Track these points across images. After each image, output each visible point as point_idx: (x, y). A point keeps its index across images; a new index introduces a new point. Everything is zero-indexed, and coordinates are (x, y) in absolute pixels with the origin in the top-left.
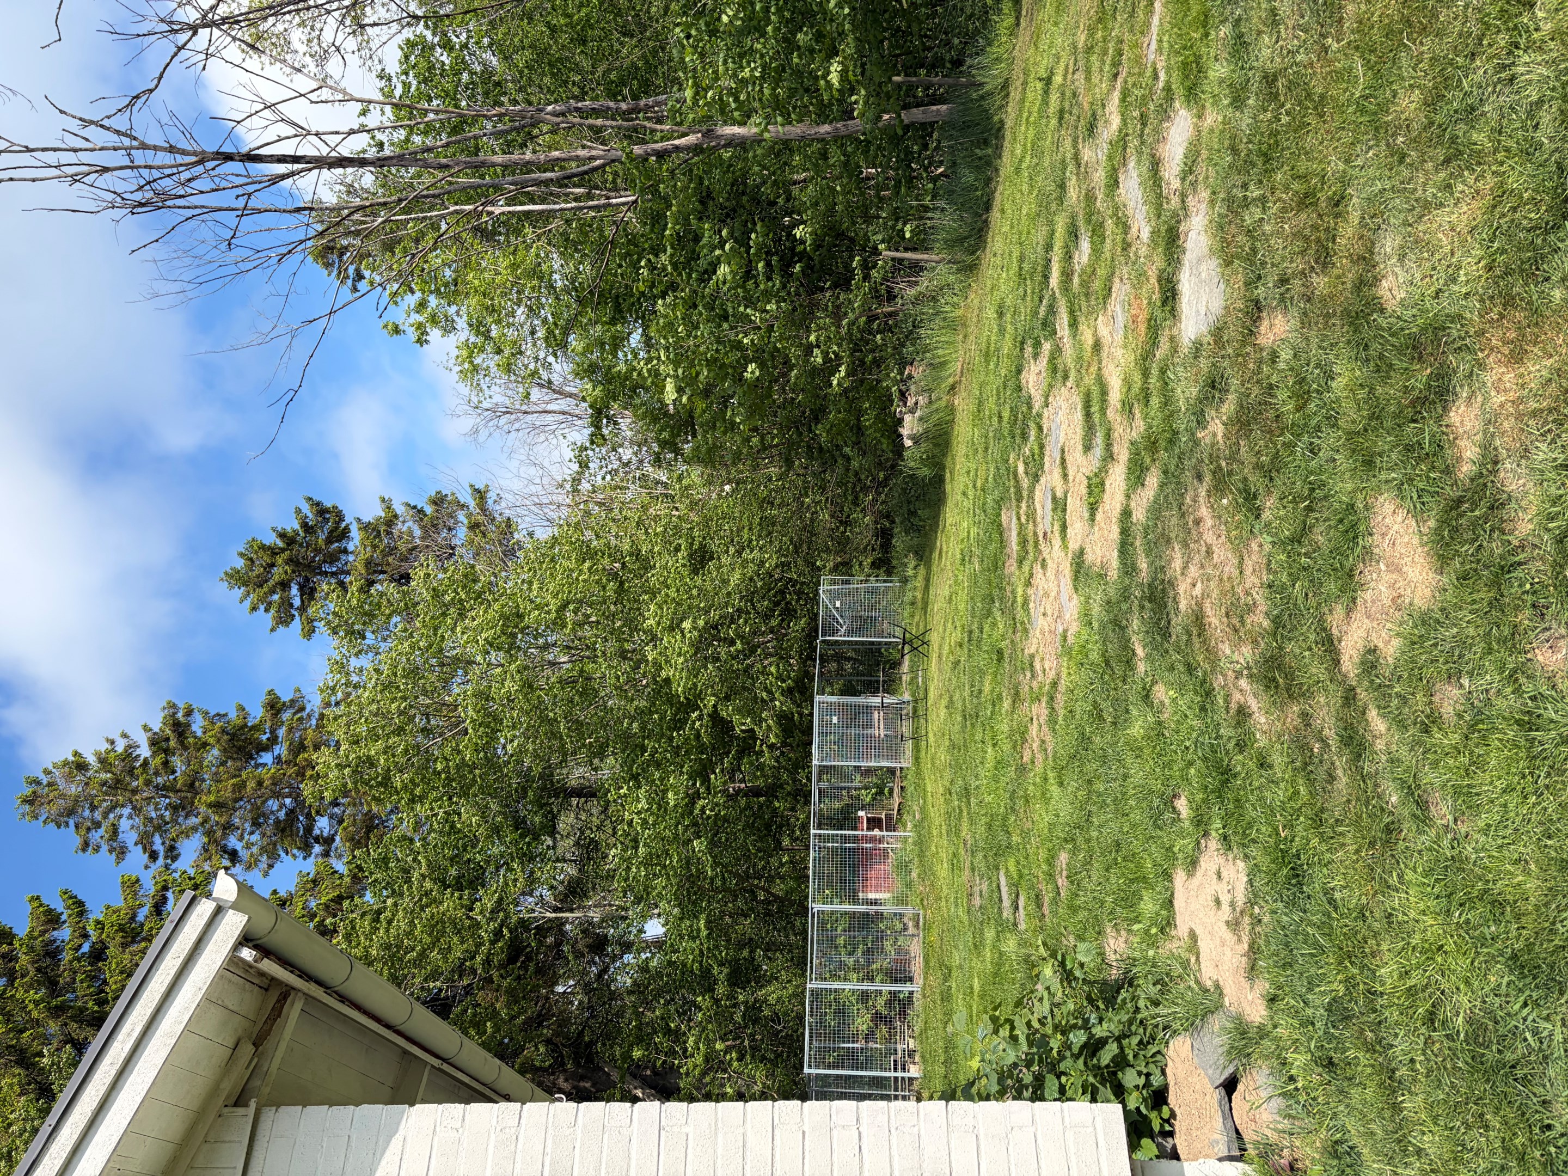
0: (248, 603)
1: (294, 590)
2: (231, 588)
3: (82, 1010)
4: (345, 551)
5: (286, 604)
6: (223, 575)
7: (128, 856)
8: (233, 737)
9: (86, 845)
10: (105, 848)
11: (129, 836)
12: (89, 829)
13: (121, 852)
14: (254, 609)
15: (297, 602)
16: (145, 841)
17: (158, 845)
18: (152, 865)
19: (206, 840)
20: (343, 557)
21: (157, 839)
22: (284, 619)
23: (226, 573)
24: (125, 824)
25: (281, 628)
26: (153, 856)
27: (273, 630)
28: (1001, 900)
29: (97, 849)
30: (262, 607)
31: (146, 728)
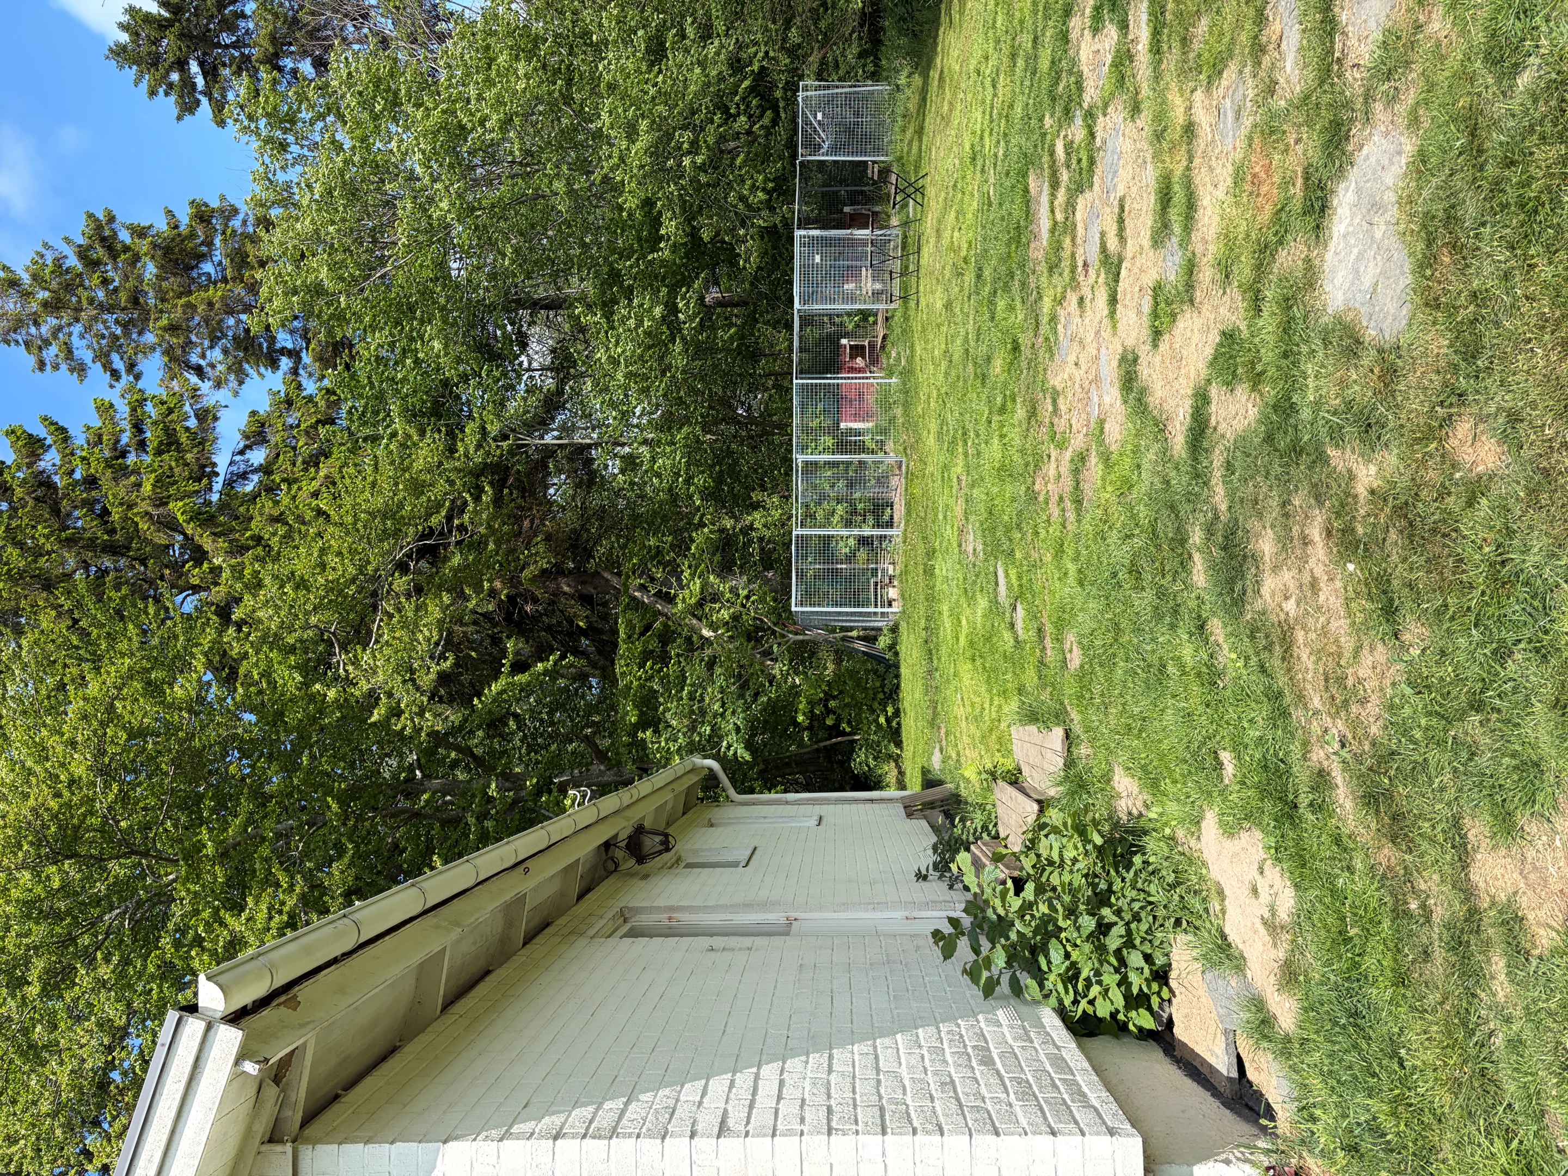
0: (144, 86)
1: (194, 67)
2: (122, 67)
3: (93, 540)
4: (243, 16)
5: (188, 84)
6: (107, 53)
7: (89, 373)
8: (167, 251)
9: (42, 365)
10: (64, 367)
11: (84, 353)
12: (40, 348)
13: (80, 369)
14: (153, 93)
15: (200, 82)
16: (103, 357)
17: (118, 364)
18: (116, 384)
19: (166, 359)
20: (242, 24)
21: (115, 357)
22: (188, 107)
23: (111, 50)
24: (76, 341)
25: (188, 118)
26: (115, 375)
27: (179, 118)
28: (997, 584)
29: (56, 367)
30: (161, 91)
31: (67, 240)
